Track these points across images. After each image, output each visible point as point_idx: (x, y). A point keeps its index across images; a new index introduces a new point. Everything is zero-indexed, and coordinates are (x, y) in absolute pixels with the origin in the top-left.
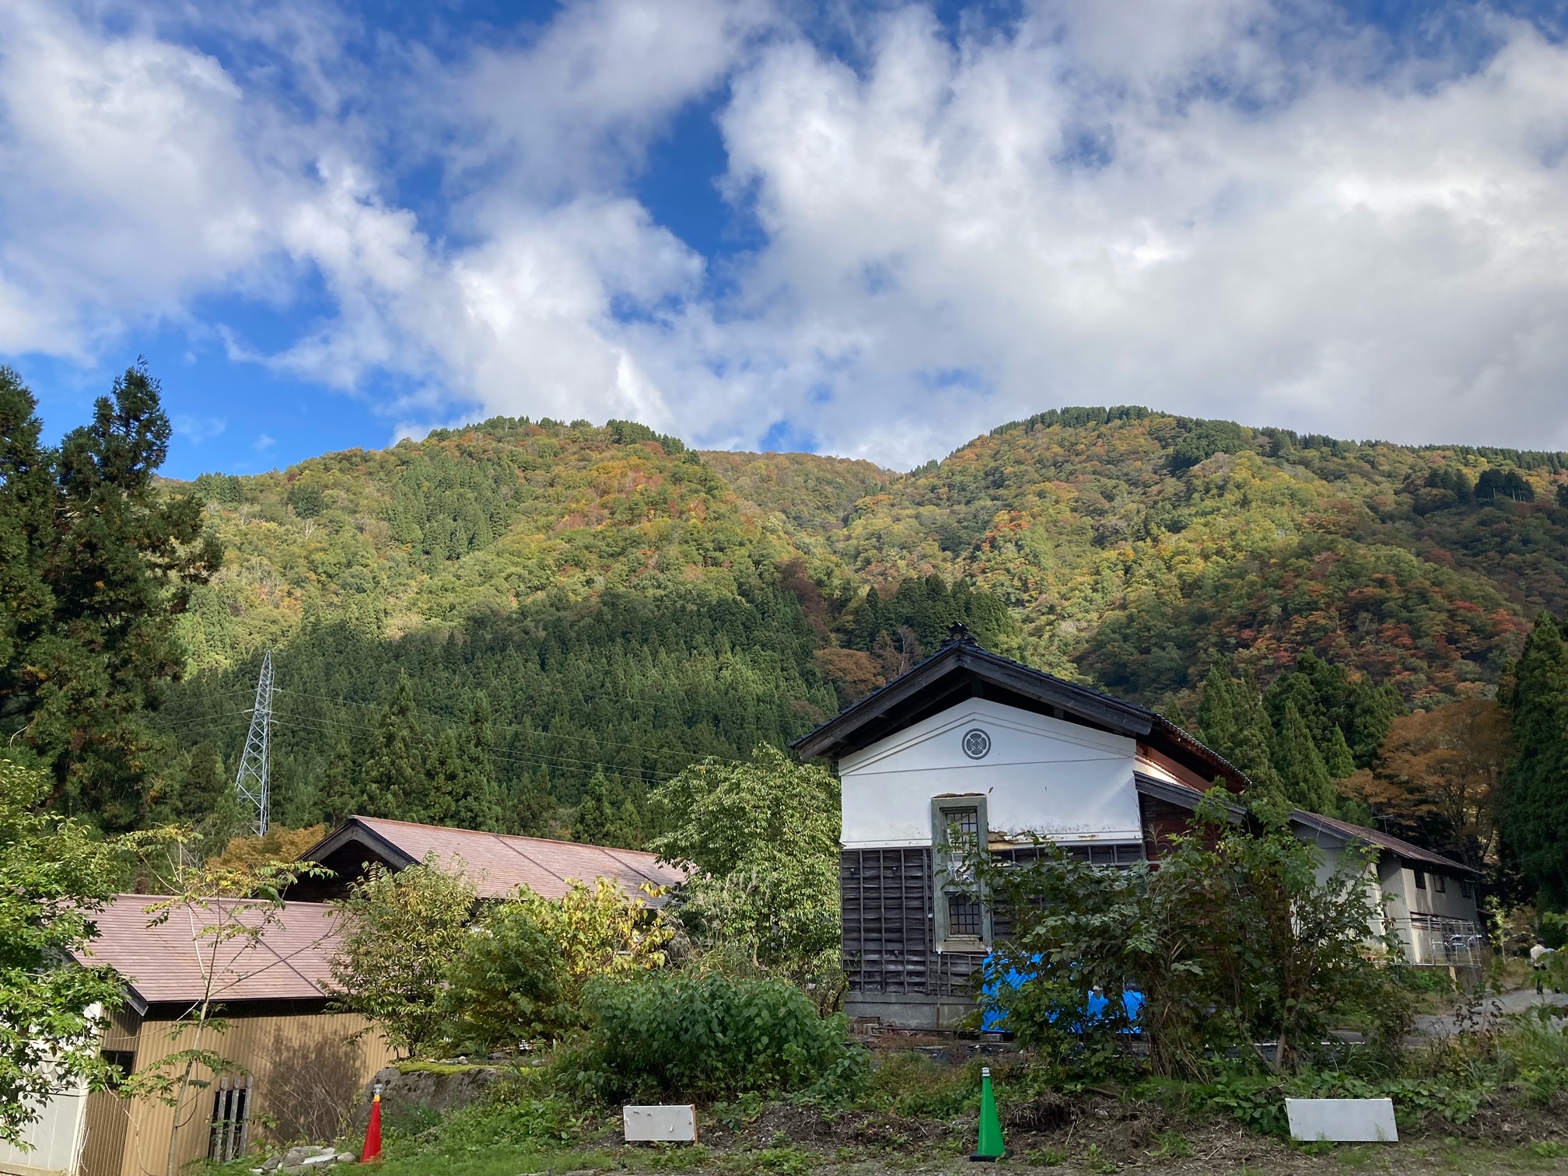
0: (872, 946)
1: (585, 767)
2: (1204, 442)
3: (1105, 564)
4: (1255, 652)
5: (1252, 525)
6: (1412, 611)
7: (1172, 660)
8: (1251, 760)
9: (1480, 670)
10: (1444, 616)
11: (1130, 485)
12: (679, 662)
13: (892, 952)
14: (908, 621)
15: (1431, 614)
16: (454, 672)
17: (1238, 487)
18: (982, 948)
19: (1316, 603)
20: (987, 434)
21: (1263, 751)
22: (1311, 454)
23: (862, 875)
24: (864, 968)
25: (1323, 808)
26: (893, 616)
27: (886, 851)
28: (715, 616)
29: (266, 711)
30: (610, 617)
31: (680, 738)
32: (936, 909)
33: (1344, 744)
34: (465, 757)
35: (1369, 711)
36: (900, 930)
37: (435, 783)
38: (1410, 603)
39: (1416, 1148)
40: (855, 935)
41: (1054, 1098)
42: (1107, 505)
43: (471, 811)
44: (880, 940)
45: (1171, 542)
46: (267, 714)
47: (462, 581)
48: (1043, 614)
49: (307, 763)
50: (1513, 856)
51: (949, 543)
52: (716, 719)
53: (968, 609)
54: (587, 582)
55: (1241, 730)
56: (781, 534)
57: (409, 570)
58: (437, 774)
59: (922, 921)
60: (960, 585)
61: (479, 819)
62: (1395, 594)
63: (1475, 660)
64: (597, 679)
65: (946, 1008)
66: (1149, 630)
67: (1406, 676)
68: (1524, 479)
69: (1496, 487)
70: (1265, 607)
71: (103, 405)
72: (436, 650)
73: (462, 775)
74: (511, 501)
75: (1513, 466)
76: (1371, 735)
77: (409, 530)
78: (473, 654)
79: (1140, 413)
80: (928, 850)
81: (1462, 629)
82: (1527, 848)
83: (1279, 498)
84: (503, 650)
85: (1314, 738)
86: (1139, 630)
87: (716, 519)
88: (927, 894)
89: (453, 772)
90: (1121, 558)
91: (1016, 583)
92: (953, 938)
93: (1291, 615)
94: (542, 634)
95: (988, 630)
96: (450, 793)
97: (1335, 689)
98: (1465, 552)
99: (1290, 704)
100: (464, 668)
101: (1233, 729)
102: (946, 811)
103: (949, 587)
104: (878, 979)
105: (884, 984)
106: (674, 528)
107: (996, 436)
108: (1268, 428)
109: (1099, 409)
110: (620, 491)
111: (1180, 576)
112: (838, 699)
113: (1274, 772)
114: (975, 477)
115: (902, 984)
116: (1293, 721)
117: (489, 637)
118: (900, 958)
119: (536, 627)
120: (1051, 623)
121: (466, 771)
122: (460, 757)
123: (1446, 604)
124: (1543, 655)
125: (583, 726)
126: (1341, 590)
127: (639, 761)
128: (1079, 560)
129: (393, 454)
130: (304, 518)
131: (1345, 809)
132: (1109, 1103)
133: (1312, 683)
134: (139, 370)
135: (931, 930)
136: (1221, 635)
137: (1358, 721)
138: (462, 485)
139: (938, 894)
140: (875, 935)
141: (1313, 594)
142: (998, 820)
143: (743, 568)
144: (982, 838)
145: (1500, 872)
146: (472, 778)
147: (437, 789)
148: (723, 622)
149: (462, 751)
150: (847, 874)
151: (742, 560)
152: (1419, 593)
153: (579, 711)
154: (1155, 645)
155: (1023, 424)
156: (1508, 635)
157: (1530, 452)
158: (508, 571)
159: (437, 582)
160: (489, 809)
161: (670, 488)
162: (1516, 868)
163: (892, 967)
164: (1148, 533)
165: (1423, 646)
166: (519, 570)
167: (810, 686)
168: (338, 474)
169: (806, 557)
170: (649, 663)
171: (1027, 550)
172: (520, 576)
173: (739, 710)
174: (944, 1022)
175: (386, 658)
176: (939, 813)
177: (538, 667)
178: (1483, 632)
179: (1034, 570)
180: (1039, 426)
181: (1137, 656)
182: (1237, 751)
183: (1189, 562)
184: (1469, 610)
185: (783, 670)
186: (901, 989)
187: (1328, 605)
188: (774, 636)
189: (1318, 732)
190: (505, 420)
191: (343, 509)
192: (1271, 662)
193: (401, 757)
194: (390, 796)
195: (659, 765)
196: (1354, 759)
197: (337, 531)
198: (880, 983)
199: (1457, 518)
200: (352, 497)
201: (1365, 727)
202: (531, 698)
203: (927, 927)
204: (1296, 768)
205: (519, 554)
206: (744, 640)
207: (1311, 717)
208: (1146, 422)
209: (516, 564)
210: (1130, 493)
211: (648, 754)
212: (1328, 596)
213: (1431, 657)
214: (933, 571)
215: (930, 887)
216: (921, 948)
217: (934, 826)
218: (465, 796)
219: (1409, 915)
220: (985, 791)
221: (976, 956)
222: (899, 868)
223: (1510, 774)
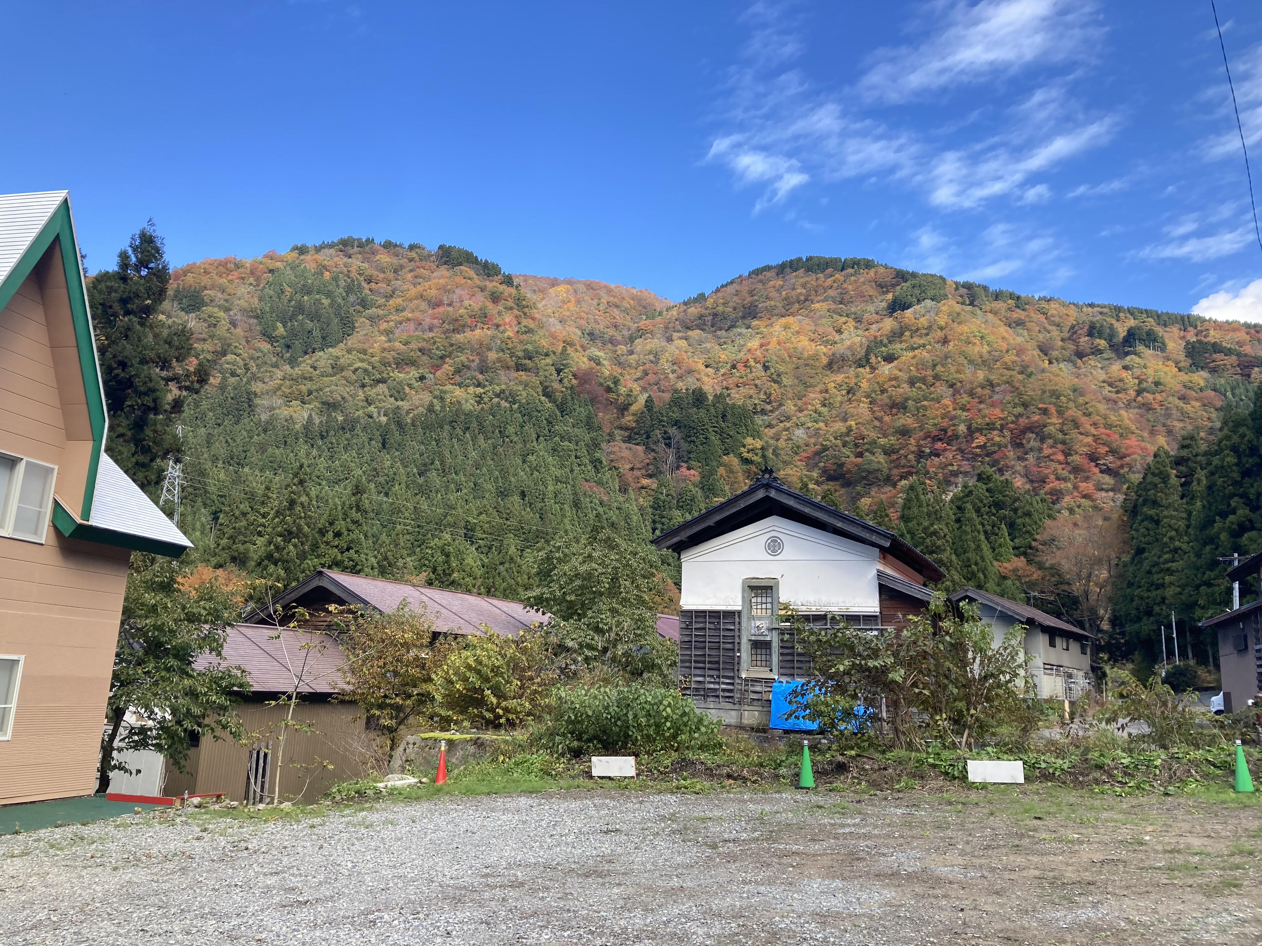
0: (698, 672)
1: (419, 526)
2: (917, 291)
3: (833, 385)
4: (944, 460)
5: (949, 360)
6: (1066, 434)
7: (879, 462)
8: (938, 547)
9: (1112, 482)
10: (1089, 439)
11: (857, 322)
12: (495, 447)
13: (712, 676)
14: (676, 423)
15: (1081, 437)
16: (312, 446)
17: (941, 329)
18: (771, 676)
19: (994, 424)
20: (746, 274)
21: (947, 541)
22: (999, 305)
23: (694, 627)
24: (693, 686)
25: (988, 585)
26: (665, 419)
27: (711, 612)
28: (524, 412)
29: (177, 474)
30: (439, 408)
31: (495, 508)
32: (742, 650)
33: (1007, 538)
34: (348, 520)
35: (1028, 514)
36: (718, 663)
37: (325, 539)
38: (1065, 428)
39: (1035, 786)
40: (687, 664)
41: (840, 758)
42: (837, 337)
43: (353, 561)
44: (704, 668)
45: (886, 369)
46: (178, 477)
47: (317, 372)
48: (781, 422)
49: (195, 513)
50: (1122, 625)
51: (711, 362)
52: (523, 495)
53: (724, 416)
54: (420, 378)
55: (932, 525)
56: (578, 347)
57: (274, 359)
58: (327, 532)
59: (733, 657)
60: (719, 398)
61: (359, 567)
62: (1054, 420)
63: (1110, 475)
64: (428, 457)
65: (746, 713)
66: (863, 439)
67: (1057, 485)
68: (1160, 334)
69: (1139, 340)
70: (954, 425)
71: (124, 256)
72: (297, 427)
73: (346, 533)
74: (358, 307)
75: (1154, 323)
76: (1028, 532)
77: (275, 328)
78: (327, 432)
79: (869, 265)
80: (739, 612)
81: (1103, 450)
82: (1131, 621)
83: (972, 339)
84: (352, 429)
85: (986, 532)
86: (856, 438)
87: (526, 332)
88: (737, 640)
89: (339, 531)
90: (846, 380)
91: (763, 396)
92: (752, 669)
93: (973, 432)
94: (384, 419)
95: (738, 433)
96: (337, 547)
97: (1004, 496)
98: (1111, 389)
99: (969, 506)
100: (320, 442)
101: (926, 524)
102: (752, 588)
103: (711, 398)
104: (702, 693)
105: (705, 696)
106: (493, 338)
107: (753, 276)
108: (967, 282)
109: (836, 259)
110: (450, 305)
111: (890, 397)
112: (620, 482)
113: (954, 557)
114: (735, 309)
115: (718, 696)
116: (970, 520)
117: (340, 419)
118: (717, 680)
119: (379, 413)
120: (787, 429)
121: (349, 531)
122: (344, 519)
123: (1093, 431)
124: (1156, 480)
125: (417, 494)
126: (1014, 415)
127: (463, 524)
128: (812, 380)
129: (261, 263)
130: (187, 312)
131: (1003, 586)
132: (871, 762)
133: (987, 490)
134: (150, 230)
135: (738, 663)
136: (919, 446)
137: (1019, 521)
138: (318, 293)
139: (744, 641)
140: (702, 665)
141: (993, 417)
142: (784, 596)
143: (547, 374)
144: (775, 606)
145: (1111, 637)
146: (353, 536)
147: (327, 543)
148: (531, 417)
149: (346, 515)
150: (684, 626)
151: (547, 368)
152: (1073, 421)
153: (414, 482)
154: (867, 450)
155: (775, 267)
156: (1135, 456)
157: (1168, 313)
158: (356, 366)
159: (297, 371)
160: (366, 560)
161: (490, 305)
162: (1123, 634)
163: (712, 686)
164: (868, 361)
165: (1073, 461)
166: (364, 365)
167: (597, 471)
168: (215, 277)
169: (598, 367)
170: (470, 447)
171: (773, 370)
172: (366, 370)
173: (542, 488)
174: (745, 721)
175: (257, 432)
176: (747, 588)
177: (380, 445)
178: (1118, 453)
179: (775, 386)
180: (788, 270)
181: (852, 458)
182: (928, 540)
183: (899, 386)
184: (1108, 435)
185: (576, 457)
186: (717, 700)
187: (1003, 427)
188: (571, 431)
189: (989, 528)
190: (354, 240)
191: (219, 307)
192: (955, 468)
193: (301, 518)
194: (291, 547)
195: (478, 528)
196: (1013, 549)
197: (215, 325)
198: (704, 696)
199: (1107, 362)
200: (227, 297)
201: (1024, 526)
202: (375, 470)
203: (736, 661)
204: (971, 555)
205: (364, 352)
206: (546, 432)
207: (985, 517)
208: (872, 272)
209: (362, 361)
210: (856, 328)
211: (470, 519)
212: (1002, 419)
213: (1076, 470)
214: (698, 384)
215: (739, 636)
216: (732, 674)
217: (743, 597)
218: (348, 549)
219: (1042, 666)
220: (779, 577)
221: (769, 682)
222: (719, 623)
223: (1125, 566)
